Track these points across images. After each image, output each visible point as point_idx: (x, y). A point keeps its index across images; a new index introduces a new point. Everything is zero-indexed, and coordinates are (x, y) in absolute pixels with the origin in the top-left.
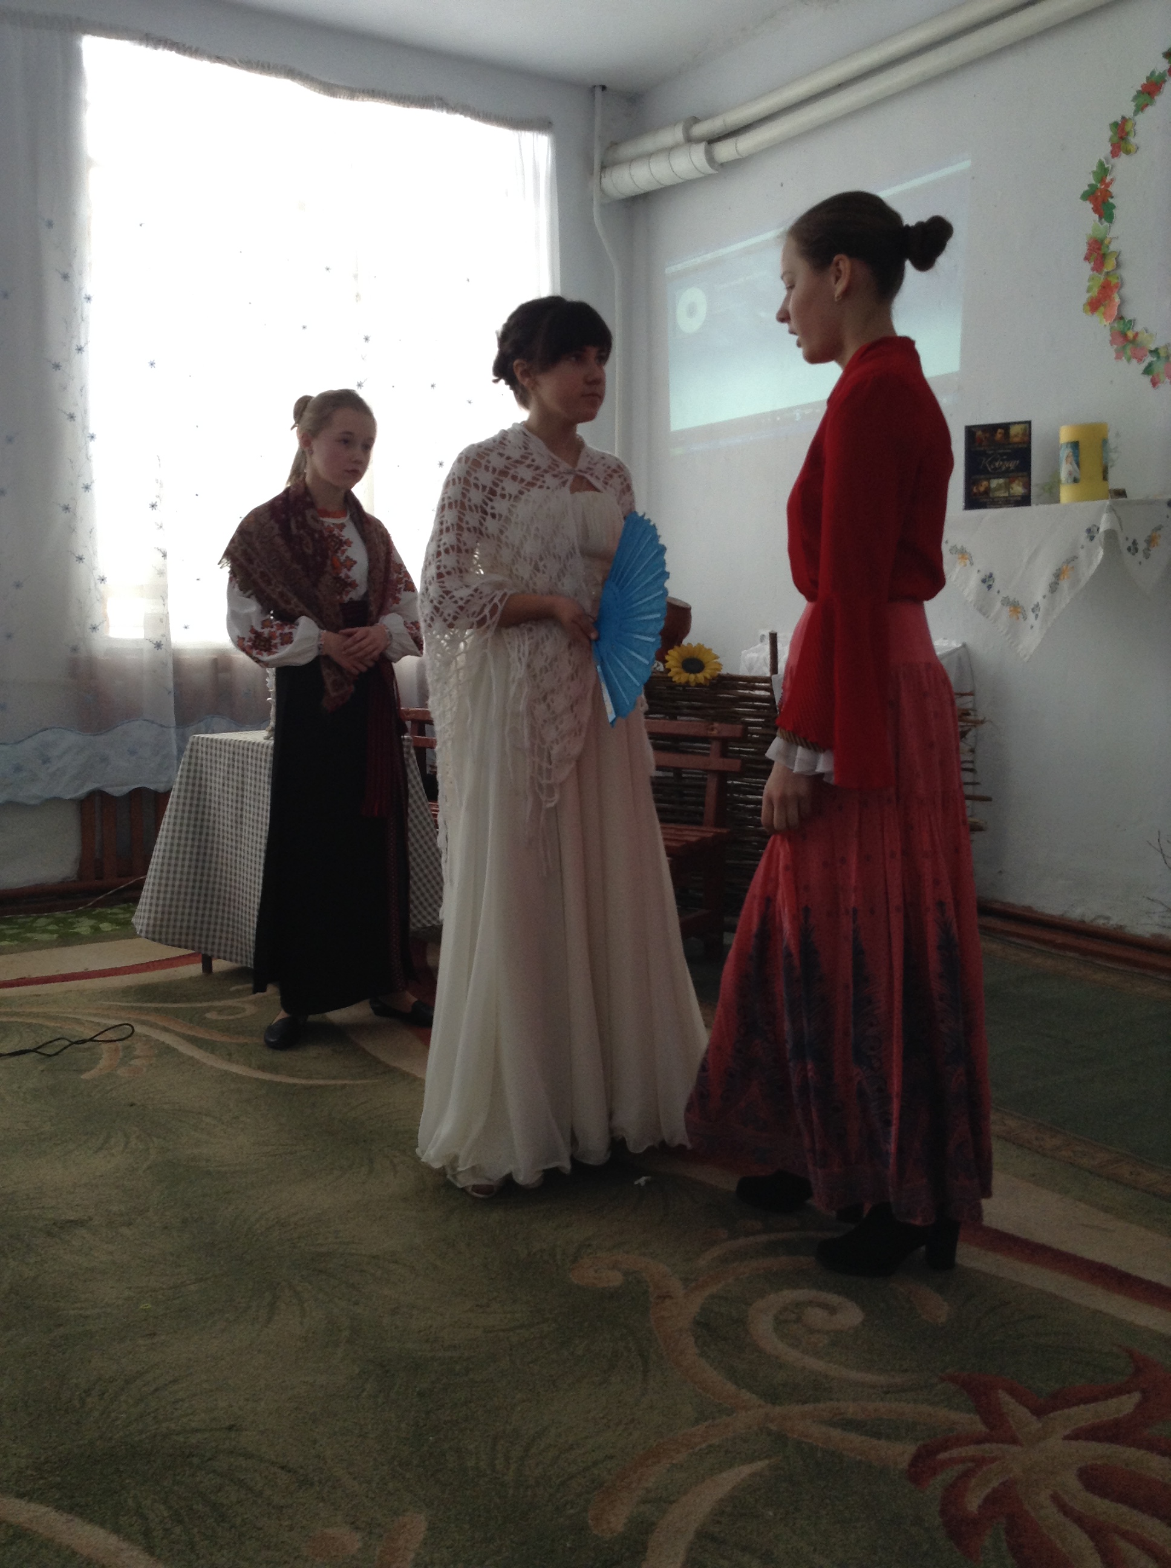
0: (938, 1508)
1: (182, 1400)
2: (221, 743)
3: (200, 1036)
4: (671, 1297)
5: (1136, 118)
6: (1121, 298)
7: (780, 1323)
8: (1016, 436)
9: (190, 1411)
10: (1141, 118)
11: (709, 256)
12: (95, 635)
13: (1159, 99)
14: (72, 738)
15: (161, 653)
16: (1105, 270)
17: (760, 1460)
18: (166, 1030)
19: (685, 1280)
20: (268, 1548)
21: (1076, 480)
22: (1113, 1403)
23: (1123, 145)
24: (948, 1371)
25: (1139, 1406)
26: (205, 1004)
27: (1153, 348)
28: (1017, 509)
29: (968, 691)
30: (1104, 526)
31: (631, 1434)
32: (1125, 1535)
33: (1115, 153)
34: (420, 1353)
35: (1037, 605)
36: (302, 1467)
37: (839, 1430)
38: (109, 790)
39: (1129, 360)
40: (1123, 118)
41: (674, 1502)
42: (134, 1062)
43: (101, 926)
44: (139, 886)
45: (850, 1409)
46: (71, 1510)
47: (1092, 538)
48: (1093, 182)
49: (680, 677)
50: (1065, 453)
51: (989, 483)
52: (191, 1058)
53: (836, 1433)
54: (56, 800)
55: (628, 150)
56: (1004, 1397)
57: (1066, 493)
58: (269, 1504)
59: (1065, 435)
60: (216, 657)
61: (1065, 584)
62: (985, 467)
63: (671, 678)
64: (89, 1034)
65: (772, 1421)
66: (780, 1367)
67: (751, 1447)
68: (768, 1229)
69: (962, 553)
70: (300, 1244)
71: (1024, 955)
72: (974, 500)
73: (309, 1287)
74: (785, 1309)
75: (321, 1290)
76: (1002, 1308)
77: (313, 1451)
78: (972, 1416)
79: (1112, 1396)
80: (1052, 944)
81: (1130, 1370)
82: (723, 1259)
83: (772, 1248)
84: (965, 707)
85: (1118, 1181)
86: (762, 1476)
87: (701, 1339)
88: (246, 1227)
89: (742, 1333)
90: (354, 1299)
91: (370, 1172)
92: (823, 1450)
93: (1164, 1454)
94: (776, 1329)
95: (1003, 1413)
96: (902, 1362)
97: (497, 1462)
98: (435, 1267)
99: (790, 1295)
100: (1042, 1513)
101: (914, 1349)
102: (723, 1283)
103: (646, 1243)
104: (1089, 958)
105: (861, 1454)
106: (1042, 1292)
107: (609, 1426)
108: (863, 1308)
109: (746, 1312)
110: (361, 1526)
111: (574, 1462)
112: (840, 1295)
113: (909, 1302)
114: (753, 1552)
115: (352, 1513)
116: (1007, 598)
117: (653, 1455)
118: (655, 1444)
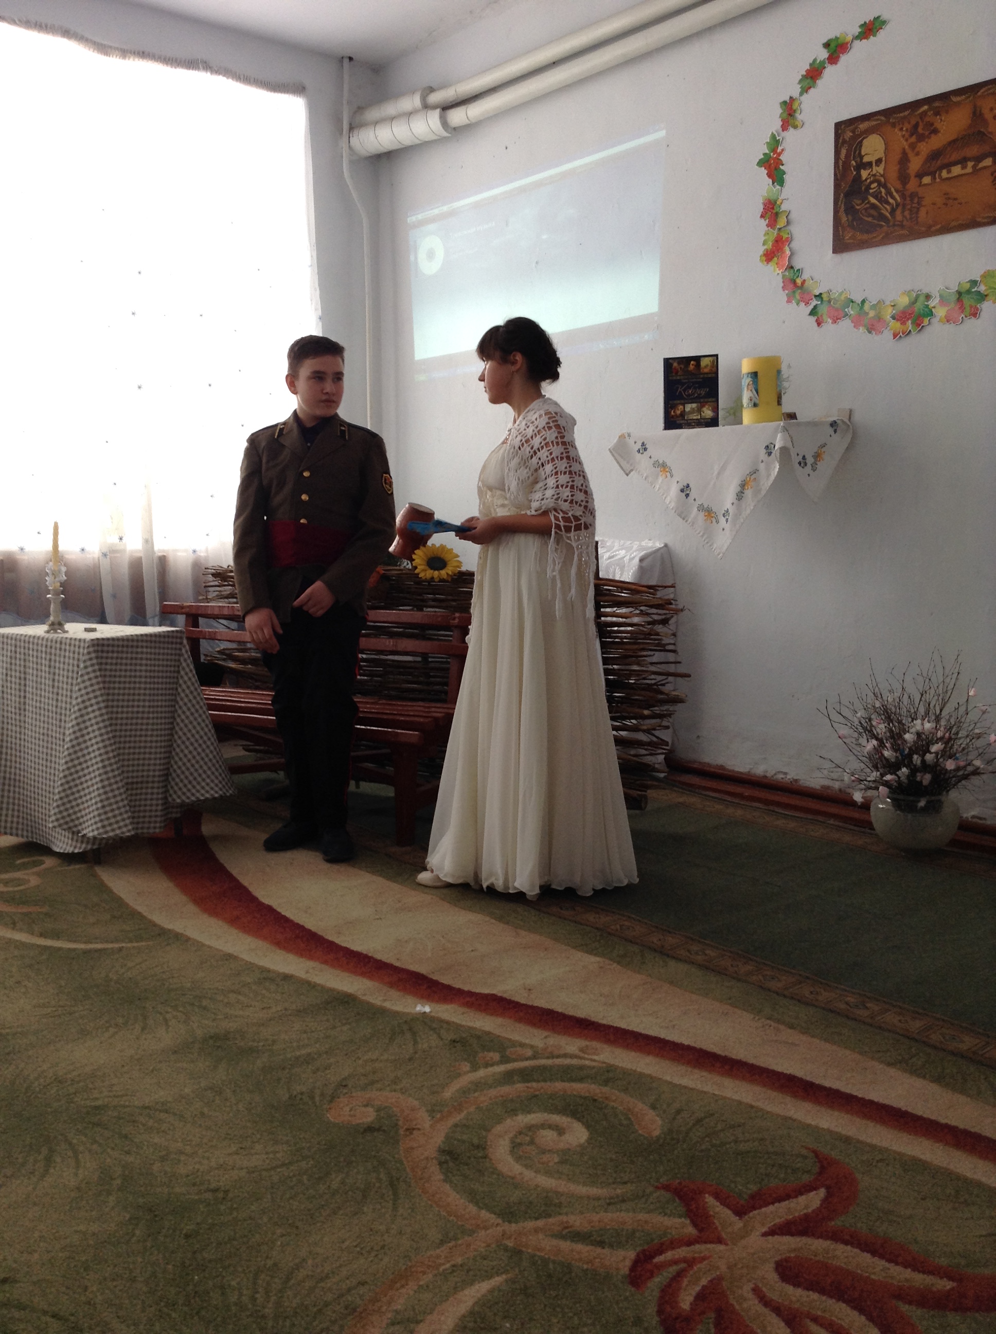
0: (655, 1309)
4: (418, 1129)
5: (803, 98)
6: (790, 250)
7: (515, 1146)
8: (706, 367)
10: (805, 97)
11: (445, 208)
13: (819, 82)
16: (778, 227)
17: (498, 1275)
19: (431, 1112)
21: (755, 405)
22: (802, 1199)
23: (791, 121)
24: (662, 1180)
25: (825, 1201)
27: (818, 294)
28: (707, 429)
29: (670, 584)
30: (779, 443)
31: (381, 1260)
32: (815, 1320)
33: (784, 127)
34: (187, 1197)
35: (727, 511)
37: (568, 1243)
39: (797, 304)
40: (791, 98)
41: (421, 1321)
45: (577, 1221)
47: (770, 454)
48: (767, 152)
49: (426, 573)
50: (746, 381)
51: (684, 408)
53: (565, 1245)
55: (373, 114)
56: (710, 1200)
57: (747, 416)
59: (746, 367)
61: (749, 493)
62: (681, 394)
63: (418, 574)
65: (510, 1238)
66: (516, 1186)
67: (491, 1263)
68: (505, 1060)
69: (663, 467)
70: (76, 1099)
71: (719, 807)
72: (671, 422)
73: (84, 1139)
74: (520, 1133)
75: (95, 1142)
76: (707, 1120)
77: (83, 1298)
78: (683, 1219)
79: (802, 1194)
80: (741, 796)
81: (816, 1169)
82: (465, 1092)
83: (508, 1078)
84: (666, 597)
85: (801, 1001)
86: (500, 1291)
87: (445, 1166)
88: (25, 1085)
89: (482, 1158)
90: (126, 1149)
91: (143, 1029)
92: (554, 1262)
93: (846, 1243)
94: (512, 1152)
95: (711, 1216)
96: (622, 1175)
97: (258, 1296)
98: (202, 1114)
99: (524, 1119)
100: (745, 1305)
101: (632, 1162)
102: (465, 1112)
103: (397, 1080)
104: (771, 808)
105: (587, 1263)
106: (740, 1103)
107: (362, 1254)
108: (588, 1128)
109: (486, 1137)
111: (330, 1290)
112: (567, 1116)
113: (627, 1118)
116: (702, 505)
117: (402, 1277)
118: (404, 1267)
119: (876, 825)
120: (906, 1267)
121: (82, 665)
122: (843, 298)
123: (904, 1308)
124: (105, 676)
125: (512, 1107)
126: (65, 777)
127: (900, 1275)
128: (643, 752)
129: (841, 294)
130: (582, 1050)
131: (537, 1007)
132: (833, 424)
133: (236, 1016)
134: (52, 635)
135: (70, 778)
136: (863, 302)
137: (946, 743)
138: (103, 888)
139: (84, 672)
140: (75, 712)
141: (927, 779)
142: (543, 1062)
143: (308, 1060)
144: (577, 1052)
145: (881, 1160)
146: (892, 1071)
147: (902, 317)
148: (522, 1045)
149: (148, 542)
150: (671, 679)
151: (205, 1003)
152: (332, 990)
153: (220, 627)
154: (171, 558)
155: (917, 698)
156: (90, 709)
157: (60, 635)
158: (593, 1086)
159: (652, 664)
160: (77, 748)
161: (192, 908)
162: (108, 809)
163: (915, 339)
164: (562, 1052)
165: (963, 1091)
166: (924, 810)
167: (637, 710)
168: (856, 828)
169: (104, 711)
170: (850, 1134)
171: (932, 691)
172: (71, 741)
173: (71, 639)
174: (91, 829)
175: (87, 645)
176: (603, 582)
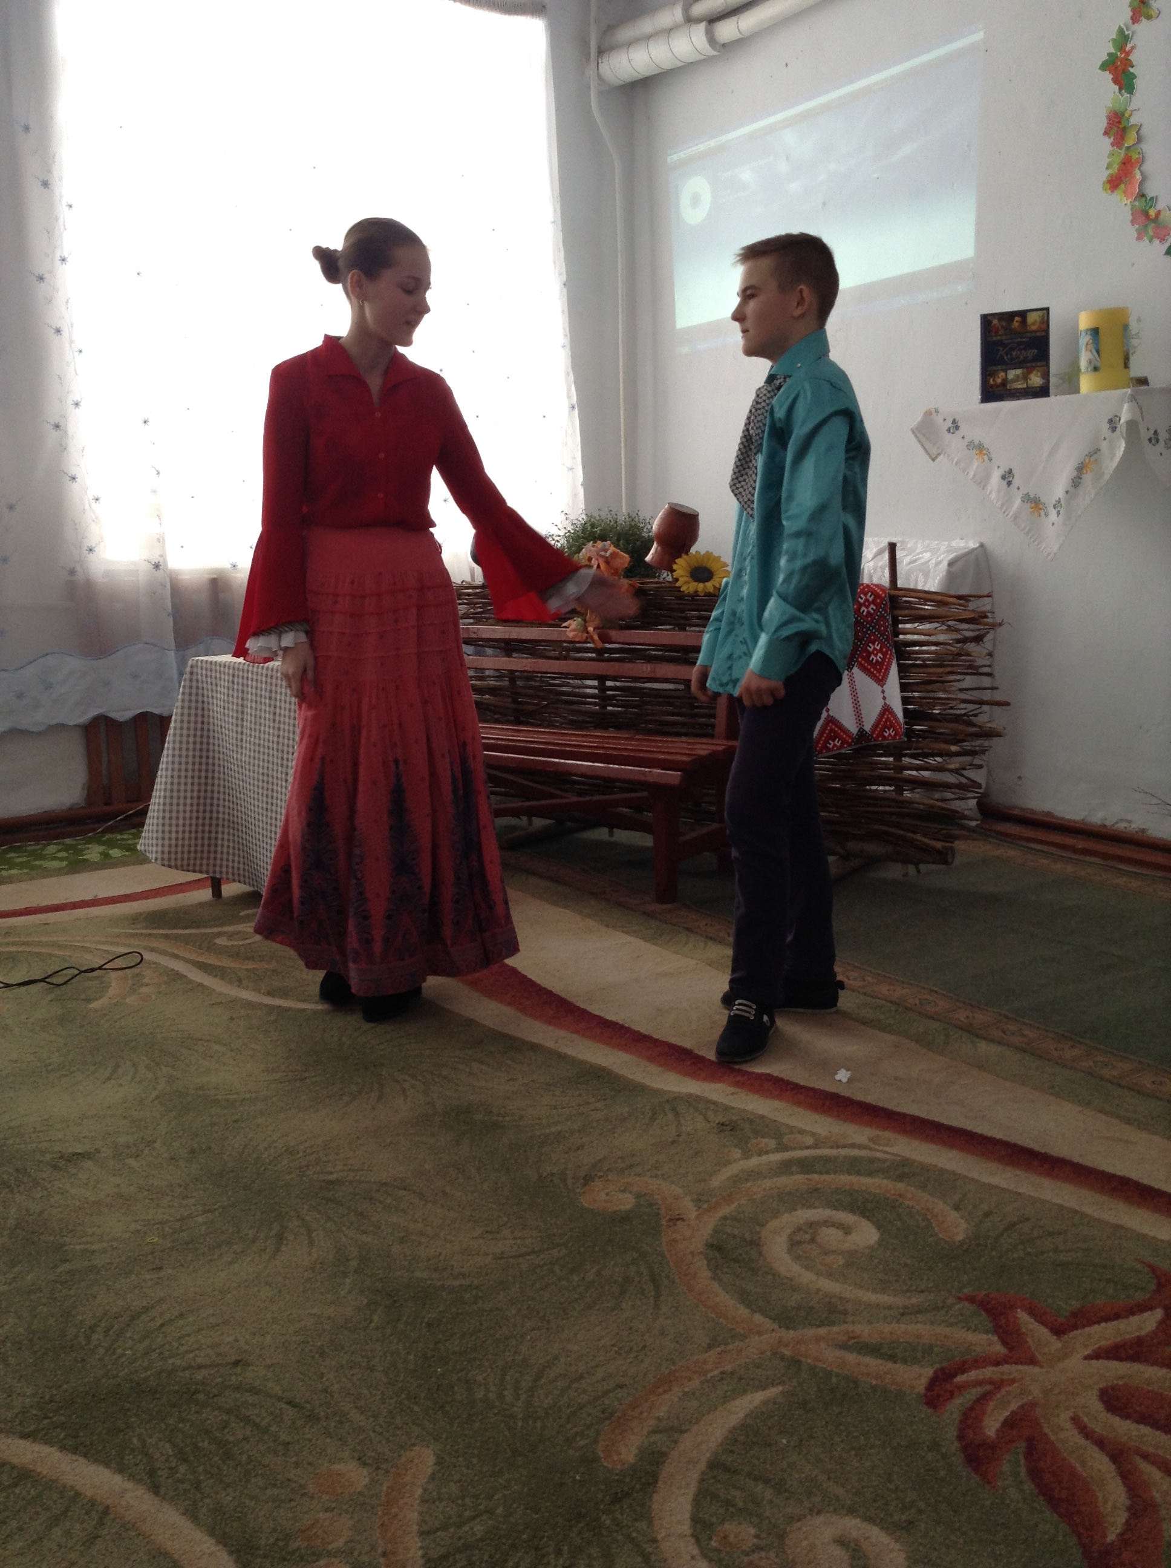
0: (955, 1433)
1: (189, 1335)
2: (220, 665)
3: (210, 962)
4: (682, 1219)
6: (1142, 174)
7: (794, 1244)
8: (1034, 323)
9: (195, 1346)
11: (712, 143)
12: (92, 557)
14: (75, 663)
15: (159, 574)
16: (1126, 145)
17: (773, 1386)
18: (176, 957)
19: (697, 1201)
20: (275, 1485)
21: (1096, 369)
22: (1134, 1320)
23: (1143, 10)
24: (965, 1290)
25: (1162, 1322)
26: (216, 930)
28: (1034, 400)
29: (986, 593)
30: (1125, 417)
31: (642, 1362)
32: (1146, 1457)
33: (1135, 19)
34: (429, 1282)
35: (1059, 501)
36: (308, 1402)
37: (854, 1355)
38: (113, 715)
39: (1151, 240)
41: (686, 1431)
42: (145, 990)
43: (111, 852)
44: (144, 812)
45: (864, 1331)
46: (74, 1450)
47: (1114, 429)
48: (1113, 51)
49: (688, 586)
50: (1084, 340)
51: (1006, 375)
52: (200, 985)
53: (851, 1358)
54: (62, 727)
55: (625, 33)
56: (1023, 1316)
57: (1085, 383)
58: (275, 1441)
59: (1084, 322)
60: (215, 576)
61: (1088, 477)
62: (1002, 357)
63: (680, 587)
64: (98, 962)
65: (786, 1346)
66: (794, 1289)
67: (766, 1373)
68: (782, 1148)
69: (979, 448)
70: (309, 1173)
71: (1044, 861)
72: (991, 393)
73: (318, 1216)
74: (799, 1229)
75: (329, 1219)
76: (1022, 1225)
77: (320, 1386)
78: (990, 1336)
79: (1133, 1314)
80: (1071, 849)
81: (1152, 1287)
82: (736, 1180)
83: (786, 1167)
84: (982, 610)
85: (1140, 1092)
86: (775, 1403)
87: (713, 1262)
88: (255, 1156)
89: (755, 1255)
90: (363, 1228)
91: (380, 1098)
92: (837, 1375)
94: (789, 1251)
95: (1023, 1334)
96: (919, 1282)
97: (506, 1393)
98: (445, 1193)
99: (804, 1215)
100: (1062, 1435)
101: (931, 1269)
102: (736, 1204)
103: (657, 1166)
104: (1110, 863)
105: (876, 1379)
106: (1061, 1207)
107: (620, 1354)
108: (879, 1228)
109: (759, 1233)
110: (369, 1461)
111: (584, 1391)
112: (855, 1213)
113: (925, 1219)
114: (766, 1481)
115: (359, 1448)
116: (1027, 495)
117: (665, 1382)
118: (667, 1372)
125: (790, 1201)
128: (949, 795)
130: (872, 1140)
131: (820, 1090)
133: (480, 1088)
142: (826, 1152)
143: (559, 1138)
144: (867, 1143)
148: (802, 1132)
150: (985, 708)
151: (445, 1072)
152: (584, 1063)
158: (885, 1182)
159: (961, 690)
164: (848, 1142)
167: (942, 746)
176: (901, 593)
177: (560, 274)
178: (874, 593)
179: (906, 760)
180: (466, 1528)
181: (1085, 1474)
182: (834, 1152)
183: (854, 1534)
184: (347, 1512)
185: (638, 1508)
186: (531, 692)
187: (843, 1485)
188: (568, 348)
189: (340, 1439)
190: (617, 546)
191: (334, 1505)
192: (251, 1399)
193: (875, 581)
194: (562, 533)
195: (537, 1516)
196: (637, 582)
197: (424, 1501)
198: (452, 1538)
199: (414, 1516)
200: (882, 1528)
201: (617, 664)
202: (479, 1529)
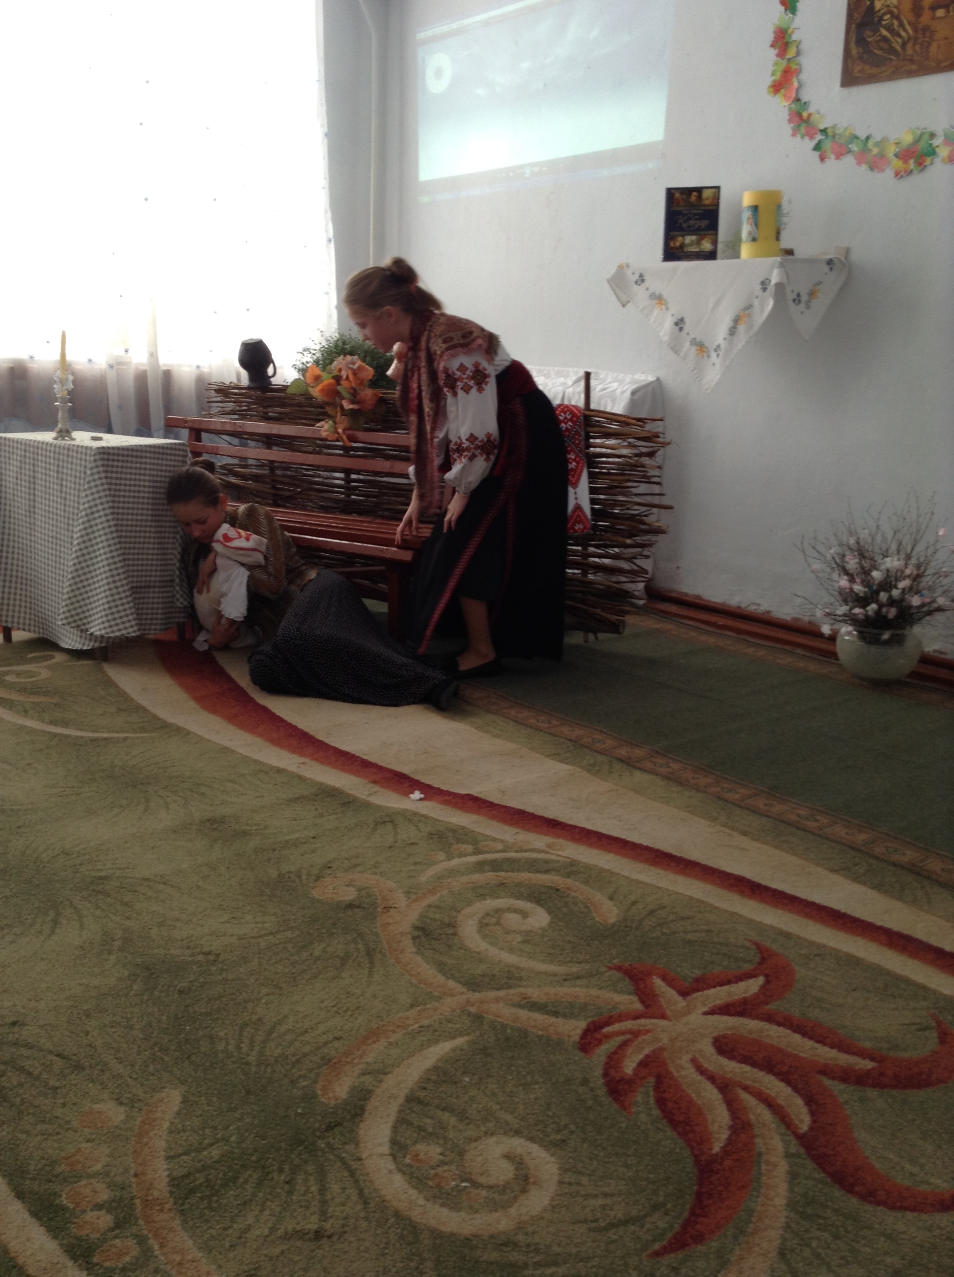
0: (601, 1072)
4: (394, 907)
6: (799, 82)
7: (482, 926)
8: (707, 199)
11: (454, 25)
16: (788, 57)
17: (460, 1037)
19: (408, 893)
20: (44, 1122)
21: (754, 240)
22: (742, 985)
24: (614, 961)
25: (763, 987)
26: (5, 669)
27: (822, 128)
28: (704, 262)
29: (659, 418)
30: (774, 280)
31: (356, 1019)
32: (746, 1088)
34: (182, 958)
35: (719, 346)
36: (75, 1055)
37: (526, 1012)
39: (802, 138)
41: (389, 1073)
45: (535, 993)
47: (765, 289)
50: (746, 215)
51: (684, 240)
53: (523, 1013)
56: (658, 982)
57: (745, 250)
58: (45, 1086)
59: (747, 200)
61: (741, 328)
62: (681, 224)
65: (472, 1005)
66: (481, 961)
67: (454, 1026)
68: (477, 852)
69: (659, 299)
70: (82, 870)
71: (693, 634)
72: (671, 254)
73: (89, 905)
74: (488, 915)
75: (98, 907)
76: (660, 912)
77: (85, 1041)
78: (631, 997)
79: (742, 980)
80: (714, 625)
81: (757, 959)
82: (439, 877)
83: (480, 867)
84: (655, 431)
85: (755, 811)
86: (461, 1050)
87: (418, 940)
88: (35, 856)
89: (452, 934)
90: (127, 915)
91: (146, 810)
92: (512, 1028)
93: (780, 1024)
94: (479, 931)
95: (657, 995)
96: (578, 955)
97: (242, 1045)
98: (198, 887)
99: (491, 904)
100: (683, 1073)
101: (588, 945)
102: (438, 895)
103: (376, 865)
104: (741, 636)
105: (542, 1030)
106: (691, 898)
107: (339, 1013)
108: (550, 913)
109: (456, 917)
110: (125, 1101)
111: (308, 1043)
112: (532, 902)
113: (586, 907)
114: (452, 1111)
115: (117, 1091)
116: (694, 339)
117: (373, 1035)
118: (376, 1026)
119: (841, 655)
120: (832, 1048)
121: (89, 472)
122: (847, 133)
123: (827, 1082)
124: (111, 484)
125: (481, 893)
126: (73, 578)
127: (827, 1054)
128: (623, 579)
129: (846, 129)
130: (549, 846)
131: (509, 807)
132: (830, 262)
133: (232, 803)
134: (60, 442)
135: (78, 579)
136: (868, 138)
137: (914, 580)
138: (110, 683)
139: (91, 478)
140: (82, 517)
141: (892, 612)
142: (512, 855)
143: (296, 843)
144: (544, 848)
145: (819, 955)
146: (835, 877)
147: (905, 155)
148: (494, 839)
149: (153, 355)
150: (655, 510)
151: (203, 789)
152: (321, 784)
153: (223, 443)
154: (176, 372)
155: (890, 537)
156: (96, 515)
157: (67, 442)
158: (557, 878)
159: (636, 495)
160: (85, 551)
161: (193, 704)
162: (114, 610)
163: (916, 179)
164: (531, 847)
165: (900, 898)
166: (887, 643)
167: (620, 539)
168: (821, 658)
169: (110, 517)
170: (791, 930)
171: (906, 529)
172: (78, 544)
173: (78, 446)
174: (97, 628)
175: (93, 453)
176: (593, 413)
177: (322, 126)
178: (572, 412)
179: (591, 549)
180: (205, 1153)
181: (699, 1102)
182: (518, 855)
183: (519, 1150)
184: (105, 1142)
185: (347, 1134)
186: (287, 480)
187: (512, 1113)
188: (327, 189)
189: (102, 1084)
190: (364, 361)
191: (94, 1137)
192: (24, 1052)
193: (573, 403)
194: (318, 347)
195: (264, 1142)
196: (380, 392)
197: (171, 1132)
198: (193, 1160)
199: (163, 1144)
200: (541, 1146)
201: (362, 460)
202: (215, 1153)
